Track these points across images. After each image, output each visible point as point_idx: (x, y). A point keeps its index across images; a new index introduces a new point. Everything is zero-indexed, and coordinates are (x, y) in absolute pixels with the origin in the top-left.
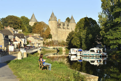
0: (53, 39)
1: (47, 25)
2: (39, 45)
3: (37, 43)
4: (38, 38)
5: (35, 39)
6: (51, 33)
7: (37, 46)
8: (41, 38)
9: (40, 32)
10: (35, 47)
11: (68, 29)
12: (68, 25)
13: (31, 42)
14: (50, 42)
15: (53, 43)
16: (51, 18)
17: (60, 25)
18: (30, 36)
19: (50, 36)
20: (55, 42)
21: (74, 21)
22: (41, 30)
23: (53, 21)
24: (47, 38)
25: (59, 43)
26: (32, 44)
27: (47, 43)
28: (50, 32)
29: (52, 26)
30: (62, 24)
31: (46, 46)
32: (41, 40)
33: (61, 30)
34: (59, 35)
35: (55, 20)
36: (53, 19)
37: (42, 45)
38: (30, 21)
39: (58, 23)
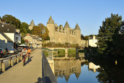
1: (45, 27)
3: (36, 44)
4: (37, 38)
5: (33, 38)
7: (36, 47)
8: (40, 38)
9: (38, 34)
10: (33, 48)
11: (63, 32)
12: (64, 29)
13: (28, 41)
14: (48, 43)
15: (51, 45)
16: (49, 21)
17: (57, 28)
18: (28, 35)
19: (48, 38)
20: (52, 44)
21: (69, 26)
22: (40, 31)
23: (51, 24)
24: (46, 40)
25: (56, 45)
26: (30, 44)
27: (45, 44)
28: (48, 34)
29: (50, 28)
30: (59, 28)
31: (47, 47)
32: (40, 40)
33: (58, 33)
34: (56, 37)
35: (53, 23)
36: (51, 22)
37: (41, 46)
38: (29, 26)
39: (55, 26)
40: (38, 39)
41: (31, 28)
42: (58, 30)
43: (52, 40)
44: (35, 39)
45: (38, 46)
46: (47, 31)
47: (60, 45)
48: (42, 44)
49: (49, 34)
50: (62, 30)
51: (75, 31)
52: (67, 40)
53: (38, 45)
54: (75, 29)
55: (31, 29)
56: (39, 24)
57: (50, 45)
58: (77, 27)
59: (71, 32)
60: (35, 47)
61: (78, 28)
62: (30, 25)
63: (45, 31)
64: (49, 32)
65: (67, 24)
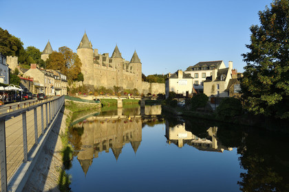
0: (85, 83)
1: (74, 54)
2: (57, 92)
3: (52, 87)
4: (54, 76)
5: (46, 75)
6: (83, 72)
7: (53, 94)
8: (62, 76)
9: (59, 67)
11: (110, 66)
12: (110, 61)
13: (31, 81)
14: (80, 87)
15: (86, 90)
16: (82, 43)
17: (97, 58)
18: (34, 68)
19: (80, 77)
20: (88, 88)
21: (120, 55)
22: (62, 62)
23: (85, 49)
24: (75, 80)
25: (96, 91)
28: (80, 68)
29: (84, 57)
30: (101, 58)
31: (77, 94)
32: (63, 81)
33: (99, 68)
34: (96, 76)
35: (90, 47)
36: (86, 45)
37: (64, 92)
38: (42, 53)
39: (94, 54)
40: (57, 76)
41: (44, 57)
42: (100, 61)
43: (87, 82)
44: (50, 76)
45: (59, 93)
46: (78, 62)
47: (103, 91)
48: (68, 88)
49: (82, 68)
50: (107, 62)
51: (131, 65)
52: (117, 81)
53: (57, 89)
54: (131, 62)
55: (45, 60)
56: (62, 49)
57: (84, 91)
58: (135, 58)
59: (125, 67)
60: (50, 94)
61: (136, 60)
62: (44, 52)
63: (73, 62)
64: (81, 64)
65: (116, 50)
